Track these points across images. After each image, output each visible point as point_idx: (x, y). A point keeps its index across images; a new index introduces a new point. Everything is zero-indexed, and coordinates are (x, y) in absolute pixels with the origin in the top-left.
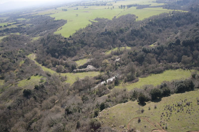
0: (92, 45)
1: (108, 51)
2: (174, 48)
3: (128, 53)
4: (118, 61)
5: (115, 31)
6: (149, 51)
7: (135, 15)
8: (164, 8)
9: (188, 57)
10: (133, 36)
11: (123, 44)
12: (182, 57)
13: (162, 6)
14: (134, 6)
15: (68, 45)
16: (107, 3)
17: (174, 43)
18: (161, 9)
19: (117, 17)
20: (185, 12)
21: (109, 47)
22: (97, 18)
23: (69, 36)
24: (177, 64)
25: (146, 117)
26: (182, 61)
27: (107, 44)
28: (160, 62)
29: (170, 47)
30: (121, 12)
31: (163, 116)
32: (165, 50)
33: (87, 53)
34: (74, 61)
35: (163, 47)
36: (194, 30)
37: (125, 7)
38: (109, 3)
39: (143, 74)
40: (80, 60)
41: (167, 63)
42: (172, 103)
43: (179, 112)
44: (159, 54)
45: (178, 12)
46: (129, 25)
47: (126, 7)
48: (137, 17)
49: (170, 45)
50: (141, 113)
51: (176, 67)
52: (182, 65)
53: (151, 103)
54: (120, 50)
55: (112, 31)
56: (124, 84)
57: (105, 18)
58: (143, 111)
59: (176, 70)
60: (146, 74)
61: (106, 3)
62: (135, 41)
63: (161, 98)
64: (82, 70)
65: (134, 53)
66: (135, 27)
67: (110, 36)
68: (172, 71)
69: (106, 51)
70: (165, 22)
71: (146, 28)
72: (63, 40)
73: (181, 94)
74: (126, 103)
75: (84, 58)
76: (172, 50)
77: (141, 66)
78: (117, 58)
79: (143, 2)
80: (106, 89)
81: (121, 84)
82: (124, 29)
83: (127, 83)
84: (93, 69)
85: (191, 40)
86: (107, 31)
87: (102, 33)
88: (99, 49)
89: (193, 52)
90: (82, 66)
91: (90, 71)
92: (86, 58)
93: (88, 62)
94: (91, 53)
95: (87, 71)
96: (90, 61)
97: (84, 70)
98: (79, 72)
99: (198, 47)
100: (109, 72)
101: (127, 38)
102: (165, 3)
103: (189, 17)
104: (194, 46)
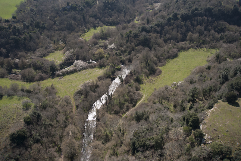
1: (83, 34)
2: (174, 23)
5: (80, 4)
6: (149, 30)
9: (193, 33)
10: (108, 10)
11: (99, 23)
12: (188, 34)
17: (172, 18)
21: (82, 28)
23: (12, 17)
24: (186, 44)
26: (188, 38)
27: (76, 25)
32: (166, 27)
33: (54, 42)
34: (41, 57)
35: (161, 23)
39: (159, 61)
40: (50, 54)
44: (160, 33)
49: (169, 20)
55: (77, 5)
62: (113, 18)
65: (132, 34)
67: (77, 12)
68: (185, 52)
72: (5, 25)
74: (215, 107)
75: (54, 50)
76: (173, 26)
78: (108, 44)
80: (136, 92)
83: (150, 77)
84: (87, 65)
85: (189, 14)
86: (69, 4)
87: (63, 8)
88: (70, 33)
89: (195, 27)
90: (62, 63)
91: (84, 70)
92: (58, 50)
93: (69, 56)
94: (61, 40)
95: (79, 71)
96: (71, 54)
97: (73, 70)
98: (67, 75)
99: (197, 21)
100: (112, 66)
101: (100, 14)
104: (193, 21)
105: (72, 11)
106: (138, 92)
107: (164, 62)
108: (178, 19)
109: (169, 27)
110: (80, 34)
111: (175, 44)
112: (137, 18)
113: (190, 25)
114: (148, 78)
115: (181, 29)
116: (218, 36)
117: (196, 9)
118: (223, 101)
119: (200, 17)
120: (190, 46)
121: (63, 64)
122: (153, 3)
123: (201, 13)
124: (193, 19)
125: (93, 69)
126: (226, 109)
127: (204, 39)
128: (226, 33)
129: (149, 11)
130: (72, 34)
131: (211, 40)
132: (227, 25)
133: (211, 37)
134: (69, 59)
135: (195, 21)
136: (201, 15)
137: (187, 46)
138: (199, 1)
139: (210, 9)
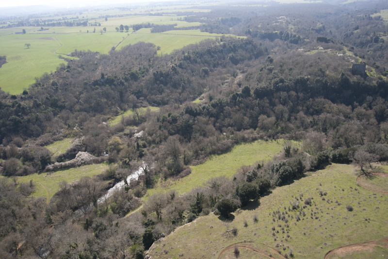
0: (77, 107)
1: (112, 118)
2: (241, 102)
3: (158, 120)
4: (139, 136)
5: (121, 77)
6: (198, 111)
7: (153, 44)
8: (203, 31)
9: (268, 116)
10: (158, 85)
11: (142, 103)
12: (259, 118)
13: (197, 28)
14: (148, 26)
15: (23, 111)
16: (89, 22)
17: (241, 94)
18: (198, 32)
19: (118, 49)
20: (241, 37)
21: (114, 109)
22: (76, 50)
23: (22, 92)
24: (252, 133)
25: (245, 241)
26: (259, 125)
27: (108, 104)
28: (221, 132)
29: (234, 101)
30: (123, 38)
31: (275, 233)
32: (227, 107)
33: (69, 126)
34: (42, 145)
35: (221, 102)
36: (268, 69)
37: (129, 29)
38: (93, 22)
39: (196, 157)
40: (55, 143)
41: (235, 132)
42: (280, 206)
43: (299, 219)
44: (217, 116)
45: (231, 38)
46: (146, 64)
47: (131, 29)
48: (159, 49)
49: (234, 98)
50: (233, 235)
51: (252, 138)
52: (261, 134)
53: (242, 213)
54: (138, 114)
55: (116, 77)
56: (163, 182)
57: (94, 50)
58: (235, 232)
59: (253, 143)
60: (201, 156)
61: (87, 22)
62: (164, 95)
63: (257, 200)
64: (66, 164)
65: (170, 117)
66: (159, 67)
67: (113, 86)
68: (246, 145)
69: (108, 119)
70: (212, 57)
71: (180, 69)
72: (9, 102)
73: (288, 186)
74: (195, 221)
75: (63, 137)
76: (239, 106)
77: (190, 142)
78: (136, 131)
79: (161, 20)
80: (132, 198)
81: (159, 184)
82: (138, 72)
83: (169, 180)
84: (91, 159)
85: (267, 87)
86: (105, 76)
87: (95, 81)
88: (94, 116)
89: (275, 107)
90: (63, 155)
91: (85, 164)
92: (68, 137)
93: (76, 145)
94: (77, 125)
96: (80, 143)
98: (60, 170)
99: (280, 98)
100: (126, 161)
101: (147, 89)
102: (201, 21)
103: (250, 46)
104: (274, 98)
105: (107, 85)
106: (136, 198)
107: (203, 158)
108: (249, 95)
109: (231, 108)
110: (108, 117)
111: (233, 133)
113: (268, 105)
115: (251, 111)
117: (282, 81)
118: (214, 213)
119: (285, 92)
120: (259, 135)
123: (288, 85)
124: (275, 95)
125: (98, 165)
129: (226, 85)
130: (96, 116)
131: (297, 127)
132: (329, 104)
133: (298, 123)
135: (276, 98)
136: (287, 89)
137: (252, 136)
138: (291, 69)
139: (305, 80)
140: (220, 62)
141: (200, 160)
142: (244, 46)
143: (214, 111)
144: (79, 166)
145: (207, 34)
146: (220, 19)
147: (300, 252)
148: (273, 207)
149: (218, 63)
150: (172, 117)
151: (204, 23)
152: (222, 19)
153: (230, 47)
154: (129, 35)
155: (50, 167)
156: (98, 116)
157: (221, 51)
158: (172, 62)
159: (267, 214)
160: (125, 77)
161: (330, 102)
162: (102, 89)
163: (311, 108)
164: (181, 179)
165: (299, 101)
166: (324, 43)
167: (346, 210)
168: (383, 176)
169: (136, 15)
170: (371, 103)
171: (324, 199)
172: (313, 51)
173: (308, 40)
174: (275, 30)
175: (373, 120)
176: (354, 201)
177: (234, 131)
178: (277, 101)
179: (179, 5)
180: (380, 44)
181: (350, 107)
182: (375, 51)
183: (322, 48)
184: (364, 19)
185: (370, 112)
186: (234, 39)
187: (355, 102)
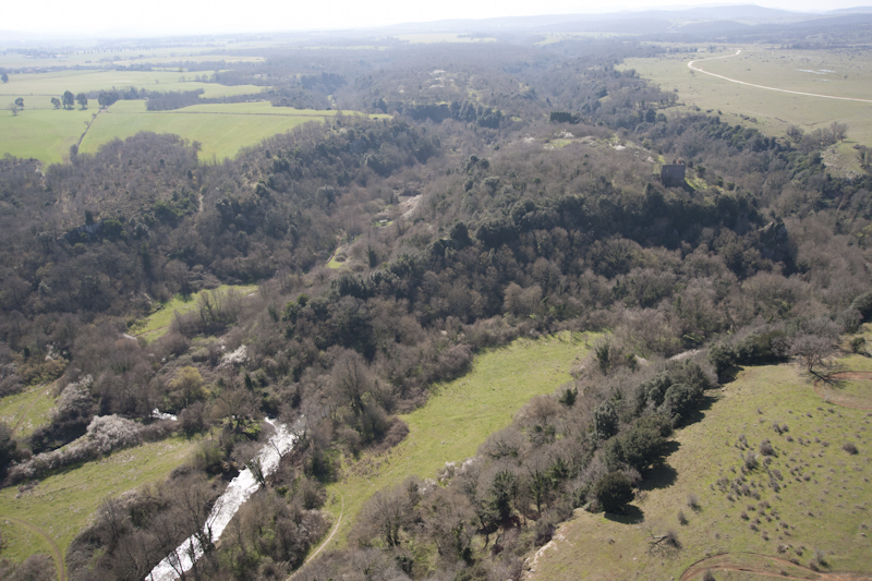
0: (37, 301)
1: (138, 321)
2: (455, 259)
4: (239, 360)
5: (135, 217)
6: (368, 288)
8: (279, 106)
9: (524, 286)
10: (235, 232)
11: (201, 278)
12: (506, 291)
13: (259, 97)
14: (131, 95)
17: (450, 242)
18: (267, 107)
20: (381, 117)
21: (136, 299)
24: (500, 324)
26: (507, 304)
27: (115, 288)
28: (435, 329)
29: (440, 257)
30: (87, 123)
31: (756, 525)
32: (428, 272)
33: (27, 353)
35: (412, 261)
39: (403, 394)
41: (465, 327)
42: (720, 468)
43: (778, 488)
44: (410, 295)
47: (93, 104)
48: (197, 146)
49: (439, 250)
50: (673, 549)
51: (505, 335)
52: (521, 324)
53: (651, 498)
54: (210, 307)
55: (122, 219)
56: (354, 462)
58: (673, 541)
62: (252, 256)
63: (662, 463)
65: (308, 307)
67: (121, 243)
68: (497, 353)
69: (130, 324)
71: (276, 192)
75: (21, 382)
76: (454, 269)
77: (376, 359)
78: (223, 347)
79: (157, 81)
81: (345, 469)
82: (174, 203)
83: (365, 455)
84: (136, 430)
85: (505, 223)
86: (94, 218)
87: (71, 233)
88: (91, 320)
89: (529, 265)
90: (44, 430)
91: (125, 448)
92: (36, 383)
93: (74, 401)
94: (52, 347)
95: (104, 453)
96: (84, 393)
97: (82, 451)
98: (57, 474)
99: (535, 243)
100: (231, 425)
101: (207, 245)
102: (259, 83)
103: (404, 135)
104: (521, 244)
105: (105, 241)
106: (313, 512)
107: (420, 394)
108: (469, 243)
109: (438, 273)
110: (129, 319)
111: (460, 330)
112: (339, 250)
113: (514, 260)
114: (358, 459)
115: (482, 276)
116: (606, 285)
117: (530, 207)
118: (588, 510)
119: (545, 231)
120: (516, 329)
121: (47, 433)
122: (400, 198)
123: (546, 216)
124: (522, 237)
125: (160, 444)
126: (594, 537)
127: (560, 301)
128: (633, 274)
129: (384, 224)
130: (96, 321)
131: (587, 303)
132: (635, 249)
133: (586, 292)
134: (74, 414)
135: (527, 245)
136: (545, 223)
137: (502, 332)
138: (538, 181)
139: (576, 201)
140: (350, 174)
141: (415, 399)
142: (391, 134)
143: (404, 283)
144: (107, 453)
145: (291, 110)
146: (298, 76)
147: (832, 554)
148: (706, 472)
149: (346, 175)
150: (313, 305)
151: (270, 87)
152: (303, 78)
153: (364, 138)
154: (95, 116)
155: (25, 467)
156: (100, 318)
157: (347, 149)
158: (249, 178)
159: (706, 488)
160: (146, 218)
161: (637, 245)
162: (95, 251)
163: (603, 259)
164: (393, 450)
165: (574, 248)
166: (567, 124)
167: (847, 454)
168: (857, 377)
169: (78, 68)
170: (712, 241)
171: (791, 440)
172: (556, 141)
173: (518, 120)
174: (439, 100)
175: (728, 275)
176: (846, 433)
177: (461, 324)
178: (530, 250)
179: (179, 46)
180: (660, 126)
181: (678, 252)
182: (653, 138)
183: (570, 135)
184: (605, 76)
185: (716, 259)
186: (366, 122)
187: (683, 242)
